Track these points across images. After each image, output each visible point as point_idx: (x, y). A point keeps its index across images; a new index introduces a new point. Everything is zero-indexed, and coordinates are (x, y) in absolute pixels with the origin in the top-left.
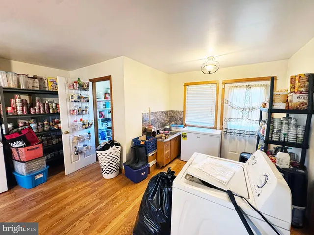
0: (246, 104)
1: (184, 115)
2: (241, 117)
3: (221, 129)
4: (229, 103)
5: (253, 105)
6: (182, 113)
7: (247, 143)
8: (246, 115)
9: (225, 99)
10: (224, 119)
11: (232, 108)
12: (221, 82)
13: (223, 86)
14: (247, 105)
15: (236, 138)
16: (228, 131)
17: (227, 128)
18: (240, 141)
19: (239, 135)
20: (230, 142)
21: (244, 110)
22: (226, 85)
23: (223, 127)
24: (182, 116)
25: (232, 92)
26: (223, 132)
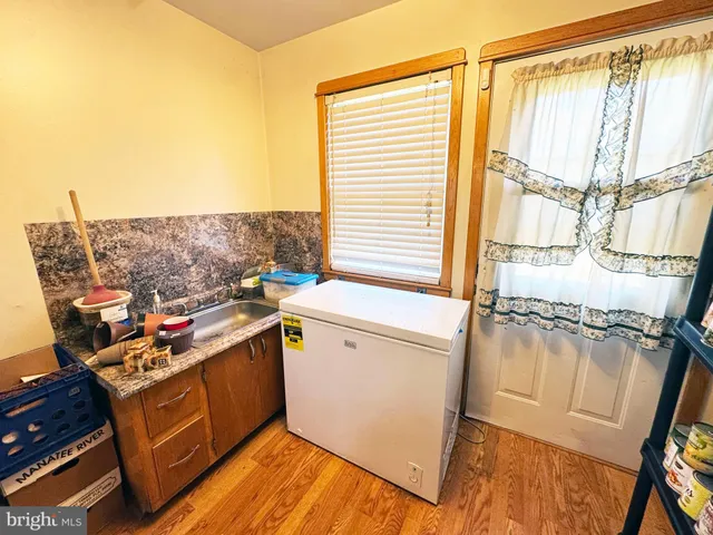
0: (600, 167)
1: (324, 228)
2: (566, 236)
3: (469, 295)
4: (510, 168)
5: (643, 172)
6: (317, 221)
7: (587, 363)
8: (596, 224)
9: (491, 147)
10: (483, 247)
11: (525, 190)
12: (473, 58)
13: (486, 72)
14: (605, 175)
15: (536, 335)
16: (498, 307)
17: (495, 292)
18: (555, 349)
19: (550, 324)
20: (507, 351)
21: (590, 202)
22: (499, 67)
23: (480, 283)
24: (317, 232)
25: (529, 105)
26: (477, 308)
